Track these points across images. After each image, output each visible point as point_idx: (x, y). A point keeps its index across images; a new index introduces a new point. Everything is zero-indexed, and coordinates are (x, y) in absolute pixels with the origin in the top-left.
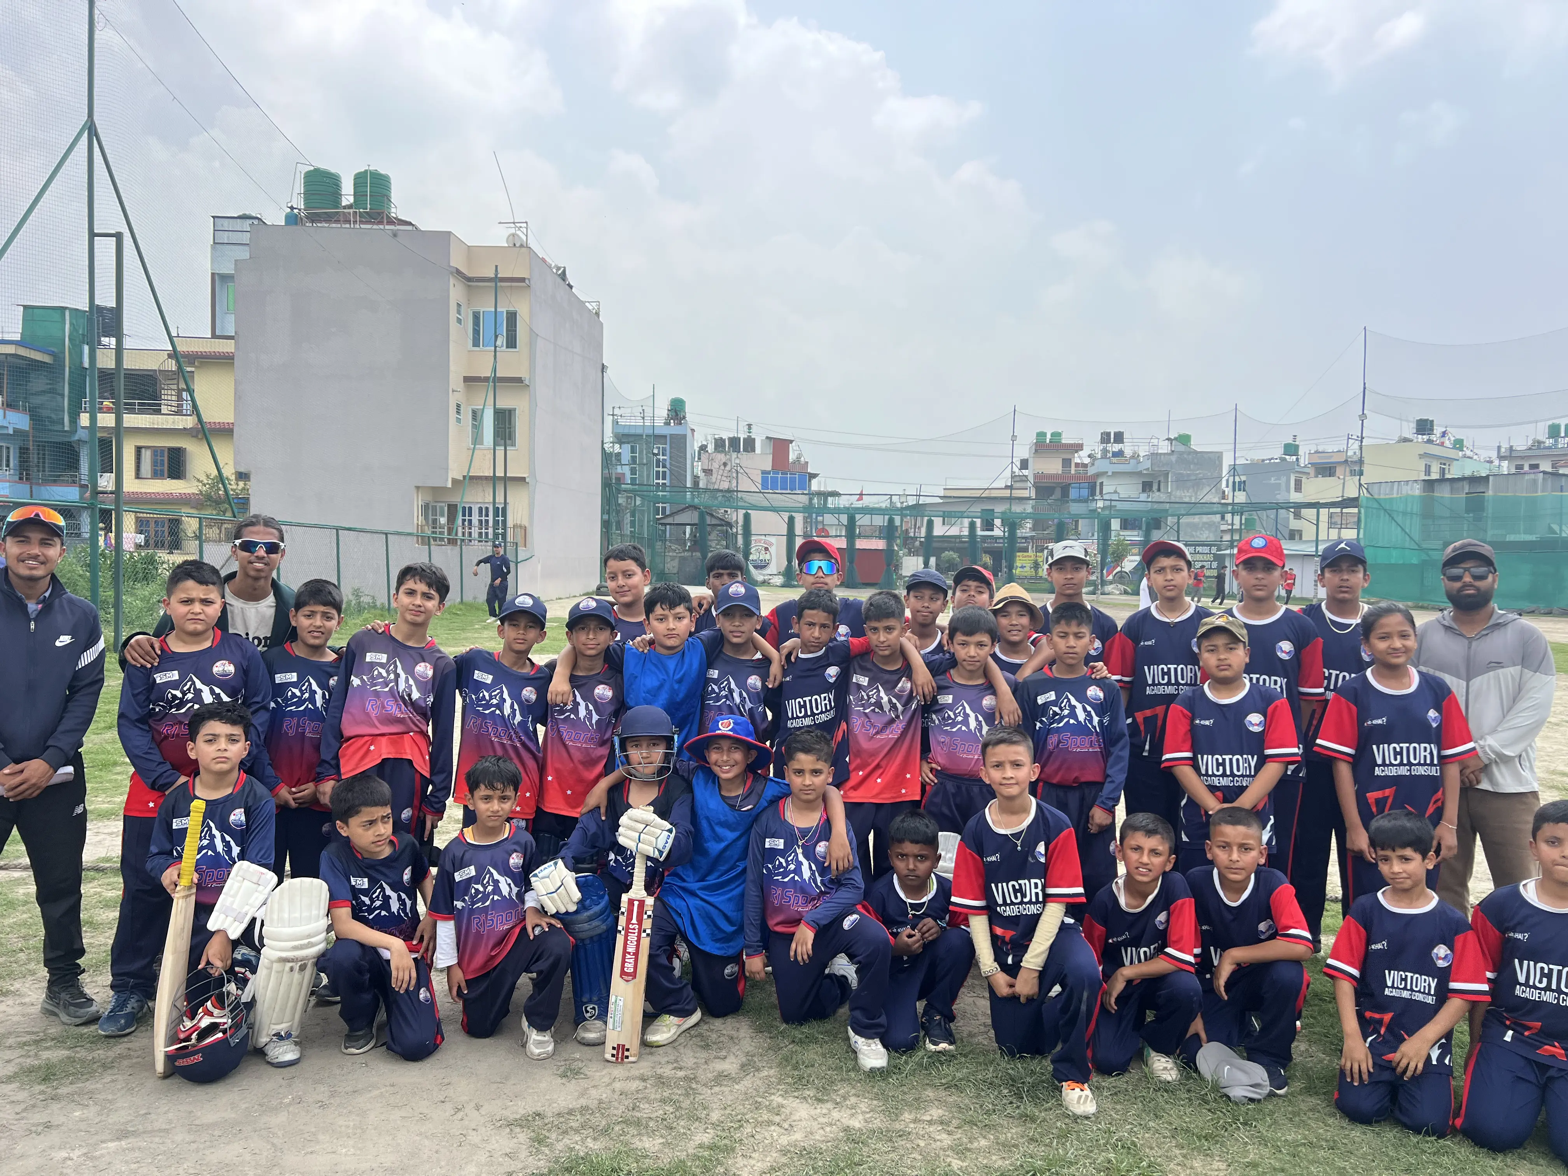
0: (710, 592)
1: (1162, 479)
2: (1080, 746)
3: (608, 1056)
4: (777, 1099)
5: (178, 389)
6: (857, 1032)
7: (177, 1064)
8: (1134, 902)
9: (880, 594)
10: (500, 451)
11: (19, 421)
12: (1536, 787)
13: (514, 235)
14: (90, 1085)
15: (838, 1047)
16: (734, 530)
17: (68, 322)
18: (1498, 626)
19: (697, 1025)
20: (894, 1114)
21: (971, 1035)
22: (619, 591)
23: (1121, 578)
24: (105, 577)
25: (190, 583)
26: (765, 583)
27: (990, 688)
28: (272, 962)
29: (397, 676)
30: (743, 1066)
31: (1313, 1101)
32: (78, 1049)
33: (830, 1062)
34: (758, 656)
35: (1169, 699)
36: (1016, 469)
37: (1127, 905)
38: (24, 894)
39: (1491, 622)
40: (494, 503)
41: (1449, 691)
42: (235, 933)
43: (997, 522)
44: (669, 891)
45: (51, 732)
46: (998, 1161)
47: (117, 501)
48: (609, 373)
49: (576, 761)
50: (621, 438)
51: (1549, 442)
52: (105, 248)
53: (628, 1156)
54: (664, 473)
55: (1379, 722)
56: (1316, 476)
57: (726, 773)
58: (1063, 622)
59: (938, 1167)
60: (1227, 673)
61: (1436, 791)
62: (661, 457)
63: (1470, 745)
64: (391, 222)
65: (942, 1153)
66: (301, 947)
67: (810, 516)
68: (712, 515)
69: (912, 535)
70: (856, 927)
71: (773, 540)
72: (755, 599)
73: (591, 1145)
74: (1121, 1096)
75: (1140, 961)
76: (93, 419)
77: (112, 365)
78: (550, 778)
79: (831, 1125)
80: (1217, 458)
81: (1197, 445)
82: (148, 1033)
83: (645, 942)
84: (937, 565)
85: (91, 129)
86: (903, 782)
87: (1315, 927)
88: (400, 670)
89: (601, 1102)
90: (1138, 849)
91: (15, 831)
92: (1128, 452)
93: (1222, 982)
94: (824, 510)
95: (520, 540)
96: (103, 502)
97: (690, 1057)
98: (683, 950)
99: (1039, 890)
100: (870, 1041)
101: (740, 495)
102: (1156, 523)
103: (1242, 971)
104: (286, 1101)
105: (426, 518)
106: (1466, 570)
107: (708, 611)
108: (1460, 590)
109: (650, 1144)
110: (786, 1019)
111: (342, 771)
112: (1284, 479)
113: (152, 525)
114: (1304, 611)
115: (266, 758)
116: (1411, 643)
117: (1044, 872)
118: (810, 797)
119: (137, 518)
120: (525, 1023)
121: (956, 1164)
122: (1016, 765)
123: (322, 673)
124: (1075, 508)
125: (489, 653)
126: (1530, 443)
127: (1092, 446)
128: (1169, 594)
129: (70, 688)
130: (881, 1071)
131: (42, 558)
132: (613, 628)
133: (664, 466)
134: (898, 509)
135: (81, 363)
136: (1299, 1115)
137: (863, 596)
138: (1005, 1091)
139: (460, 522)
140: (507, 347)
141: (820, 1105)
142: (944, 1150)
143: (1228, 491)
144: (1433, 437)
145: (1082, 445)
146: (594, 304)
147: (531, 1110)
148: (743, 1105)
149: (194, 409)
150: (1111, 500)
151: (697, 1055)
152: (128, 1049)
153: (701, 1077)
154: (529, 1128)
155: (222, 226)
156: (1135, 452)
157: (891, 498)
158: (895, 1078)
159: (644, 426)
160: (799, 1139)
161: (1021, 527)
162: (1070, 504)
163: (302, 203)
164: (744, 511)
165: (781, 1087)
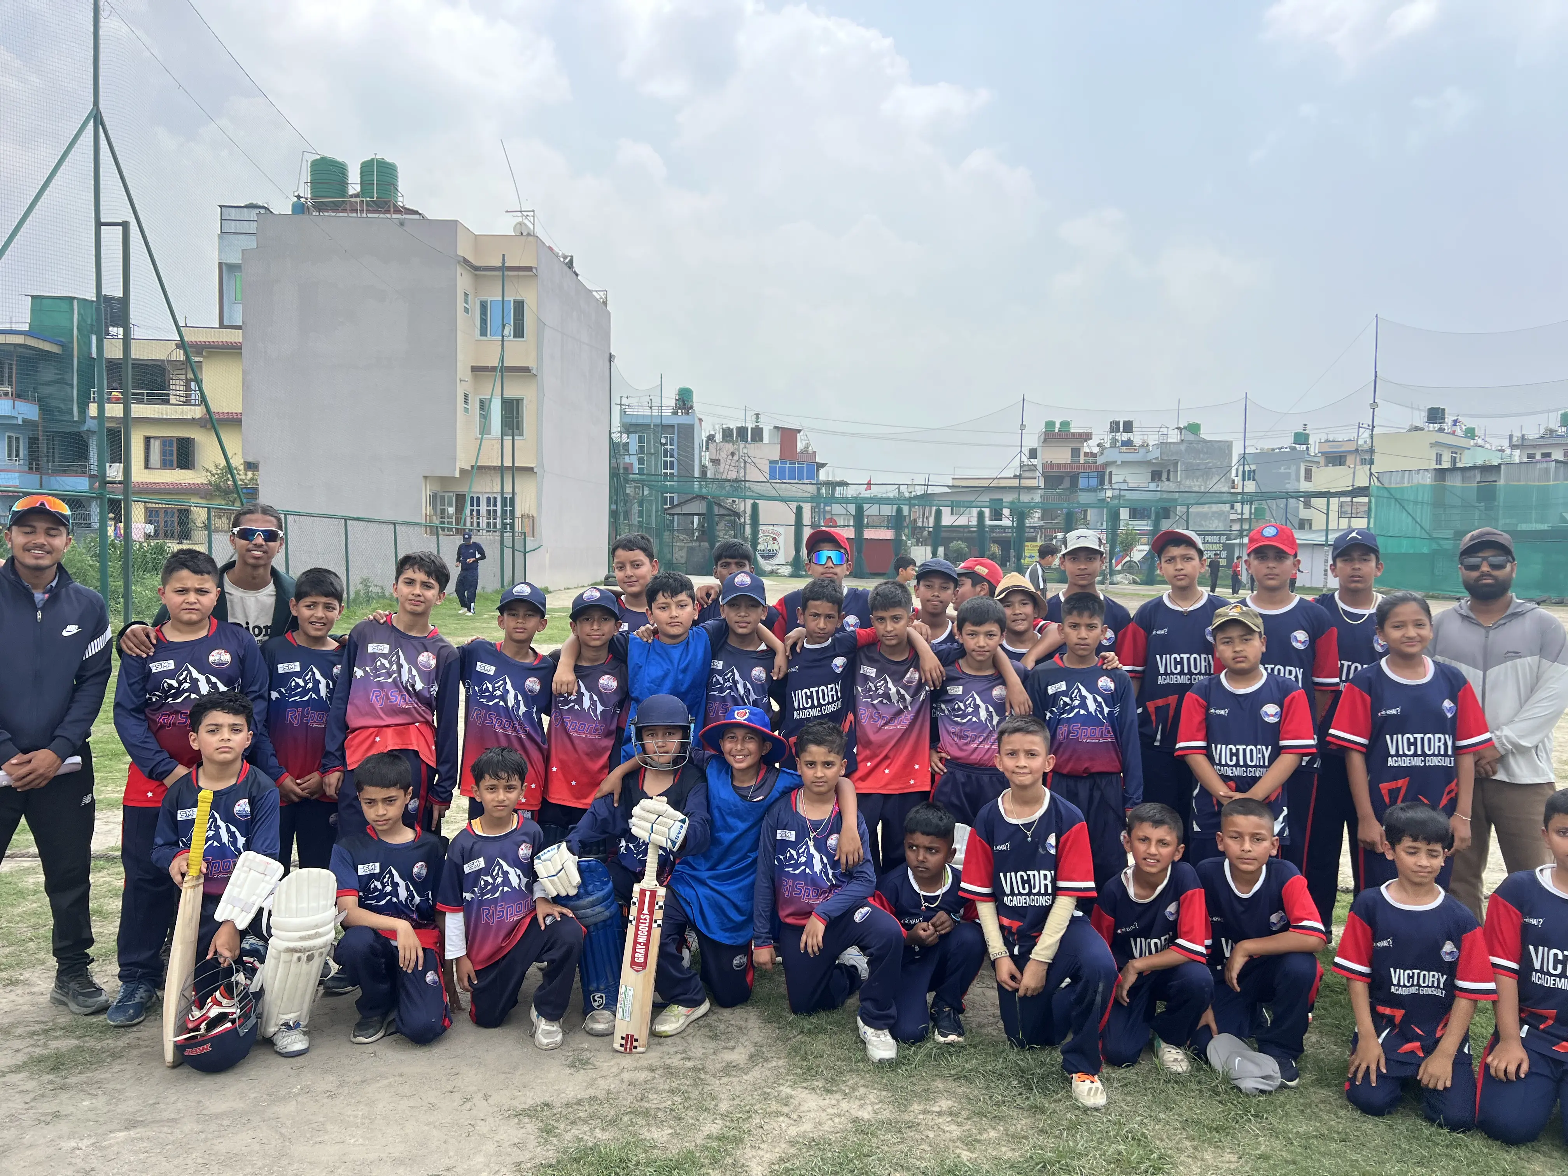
0: (718, 582)
1: (1171, 468)
2: (1089, 736)
3: (617, 1046)
4: (786, 1090)
5: (187, 379)
7: (186, 1053)
8: (1142, 892)
9: (886, 583)
10: (508, 440)
11: (28, 411)
12: (1552, 778)
13: (520, 224)
14: (100, 1075)
15: (847, 1037)
16: (742, 520)
17: (76, 312)
18: (1516, 615)
19: (705, 1015)
20: (902, 1105)
21: (980, 1026)
22: (628, 581)
23: (1130, 567)
24: (114, 566)
25: (185, 573)
26: (773, 573)
27: (1000, 678)
28: (280, 952)
29: (400, 666)
30: (751, 1056)
31: (1324, 1093)
32: (87, 1038)
33: (839, 1052)
34: (763, 647)
35: (1183, 689)
36: (1024, 459)
37: (1136, 895)
38: (34, 884)
39: (1509, 612)
40: (502, 493)
41: (1465, 681)
42: (242, 923)
43: (1006, 512)
44: (680, 879)
45: (58, 722)
46: (1007, 1153)
47: (126, 492)
48: (616, 363)
49: (580, 752)
50: (629, 428)
51: (1561, 431)
52: (112, 237)
53: (636, 1147)
54: (672, 463)
55: (1393, 712)
56: (1327, 465)
57: (740, 763)
58: (1075, 613)
59: (947, 1158)
60: (1243, 665)
61: (1450, 782)
62: (669, 447)
63: (1487, 736)
64: (397, 211)
65: (951, 1144)
66: (310, 938)
67: (818, 506)
68: (720, 505)
69: (920, 524)
70: (868, 920)
71: (781, 530)
72: (761, 589)
73: (599, 1136)
74: (1132, 1087)
75: (1150, 953)
76: (101, 410)
77: (119, 355)
78: (554, 769)
79: (840, 1116)
80: (1225, 448)
81: (1206, 434)
82: (157, 1023)
83: (656, 933)
84: (945, 555)
85: (97, 118)
86: (912, 773)
87: (1327, 920)
88: (402, 661)
89: (609, 1092)
90: (1146, 839)
91: (23, 820)
92: (1137, 441)
93: (1235, 974)
94: (832, 499)
95: (528, 530)
96: (113, 493)
97: (698, 1047)
98: (693, 939)
99: (1048, 882)
100: (880, 1032)
101: (747, 484)
102: (1165, 512)
103: (1254, 963)
104: (295, 1090)
105: (434, 508)
106: (1484, 559)
107: (716, 600)
108: (1478, 579)
109: (659, 1134)
110: (796, 1009)
111: (348, 761)
112: (1294, 468)
113: (162, 515)
114: (1317, 601)
115: (269, 748)
116: (1426, 632)
117: (1055, 864)
118: (822, 789)
119: (146, 508)
120: (534, 1013)
121: (965, 1155)
122: (1031, 754)
123: (325, 662)
124: (1084, 498)
125: (490, 644)
126: (1542, 431)
127: (1101, 435)
128: (1180, 583)
129: (78, 677)
130: (890, 1062)
131: (47, 548)
132: (617, 619)
133: (672, 456)
134: (906, 499)
135: (89, 353)
136: (1311, 1108)
137: (869, 585)
138: (1015, 1083)
139: (468, 512)
140: (515, 336)
141: (829, 1096)
142: (954, 1142)
143: (1238, 480)
144: (1444, 426)
145: (1091, 434)
146: (601, 293)
147: (540, 1100)
148: (752, 1095)
149: (202, 399)
150: (1120, 489)
151: (705, 1045)
152: (138, 1038)
153: (710, 1068)
154: (537, 1118)
155: (229, 215)
156: (1144, 442)
157: (899, 488)
158: (904, 1069)
159: (652, 415)
160: (808, 1130)
161: (1030, 516)
162: (1079, 493)
163: (309, 191)
164: (752, 501)
165: (790, 1078)
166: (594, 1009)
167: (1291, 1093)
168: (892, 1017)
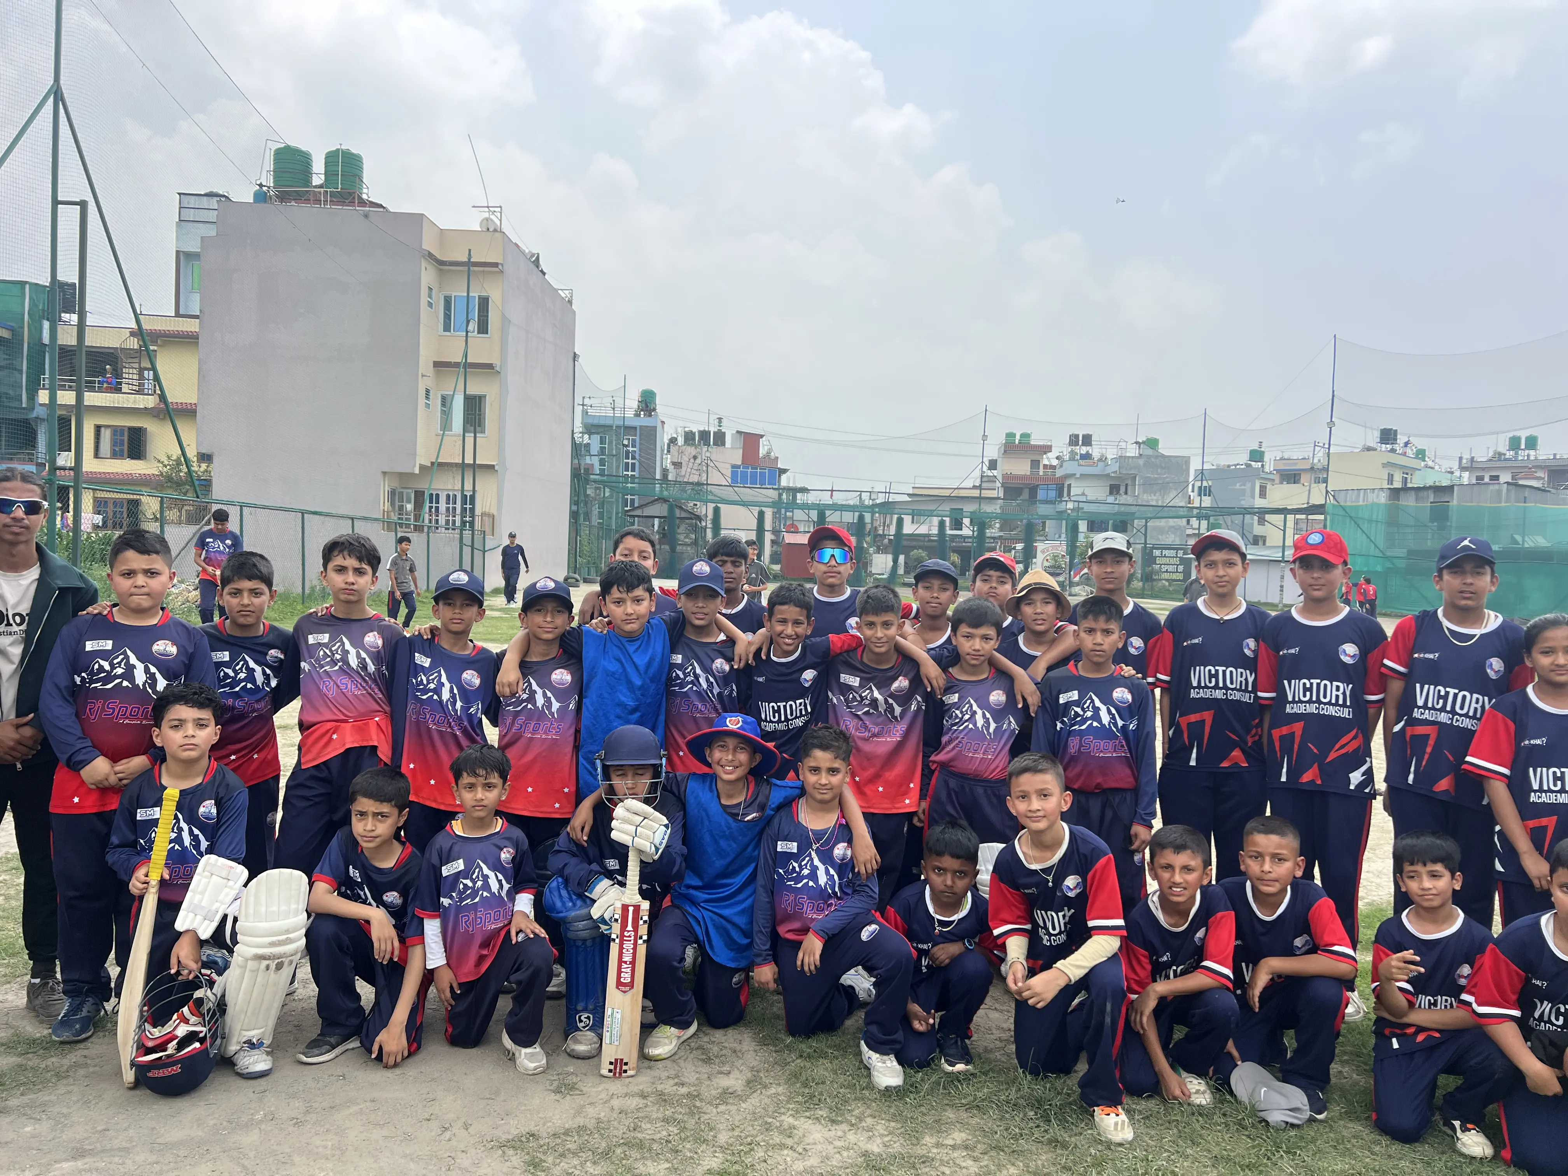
1: (1129, 482)
3: (605, 1072)
4: (788, 1120)
5: (140, 368)
6: (871, 1048)
7: (150, 1076)
10: (469, 437)
13: (487, 219)
15: (850, 1062)
16: (704, 524)
17: (27, 296)
20: (914, 1137)
21: (986, 1050)
28: (246, 960)
30: (748, 1082)
31: (1356, 1127)
32: (30, 1056)
33: (842, 1079)
36: (985, 469)
40: (463, 490)
43: (966, 521)
47: (76, 479)
48: (581, 360)
50: (590, 429)
51: (1510, 454)
52: (69, 217)
54: (633, 465)
56: (1281, 483)
62: (631, 449)
64: (362, 203)
66: (279, 944)
67: (779, 512)
68: (681, 508)
69: (881, 532)
73: (592, 1170)
74: (1153, 1119)
76: (53, 397)
77: (74, 342)
79: (848, 1149)
80: (1182, 463)
81: (1165, 449)
85: (57, 94)
89: (599, 1121)
92: (1096, 452)
94: (793, 505)
95: (487, 528)
96: (61, 479)
97: (691, 1072)
100: (885, 1057)
101: (709, 488)
104: (258, 1117)
105: (393, 504)
110: (792, 1031)
112: (1249, 485)
113: (111, 505)
119: (95, 497)
124: (1043, 509)
126: (1491, 454)
127: (1060, 447)
133: (634, 458)
134: (867, 507)
135: (41, 338)
136: (1342, 1142)
138: (1031, 1114)
139: (426, 508)
140: (479, 333)
141: (835, 1127)
143: (1194, 496)
144: (1396, 447)
145: (1050, 447)
146: (567, 292)
147: (524, 1130)
148: (753, 1126)
149: (157, 387)
150: (1079, 502)
151: (699, 1070)
152: (85, 1057)
153: (705, 1094)
154: (523, 1150)
155: (188, 203)
156: (1102, 456)
157: (860, 495)
158: (912, 1098)
159: (614, 417)
160: (816, 1165)
161: (990, 527)
162: (1038, 505)
163: (272, 181)
164: (714, 505)
165: (791, 1106)
166: (578, 1029)
167: (1321, 1128)
168: (899, 1042)
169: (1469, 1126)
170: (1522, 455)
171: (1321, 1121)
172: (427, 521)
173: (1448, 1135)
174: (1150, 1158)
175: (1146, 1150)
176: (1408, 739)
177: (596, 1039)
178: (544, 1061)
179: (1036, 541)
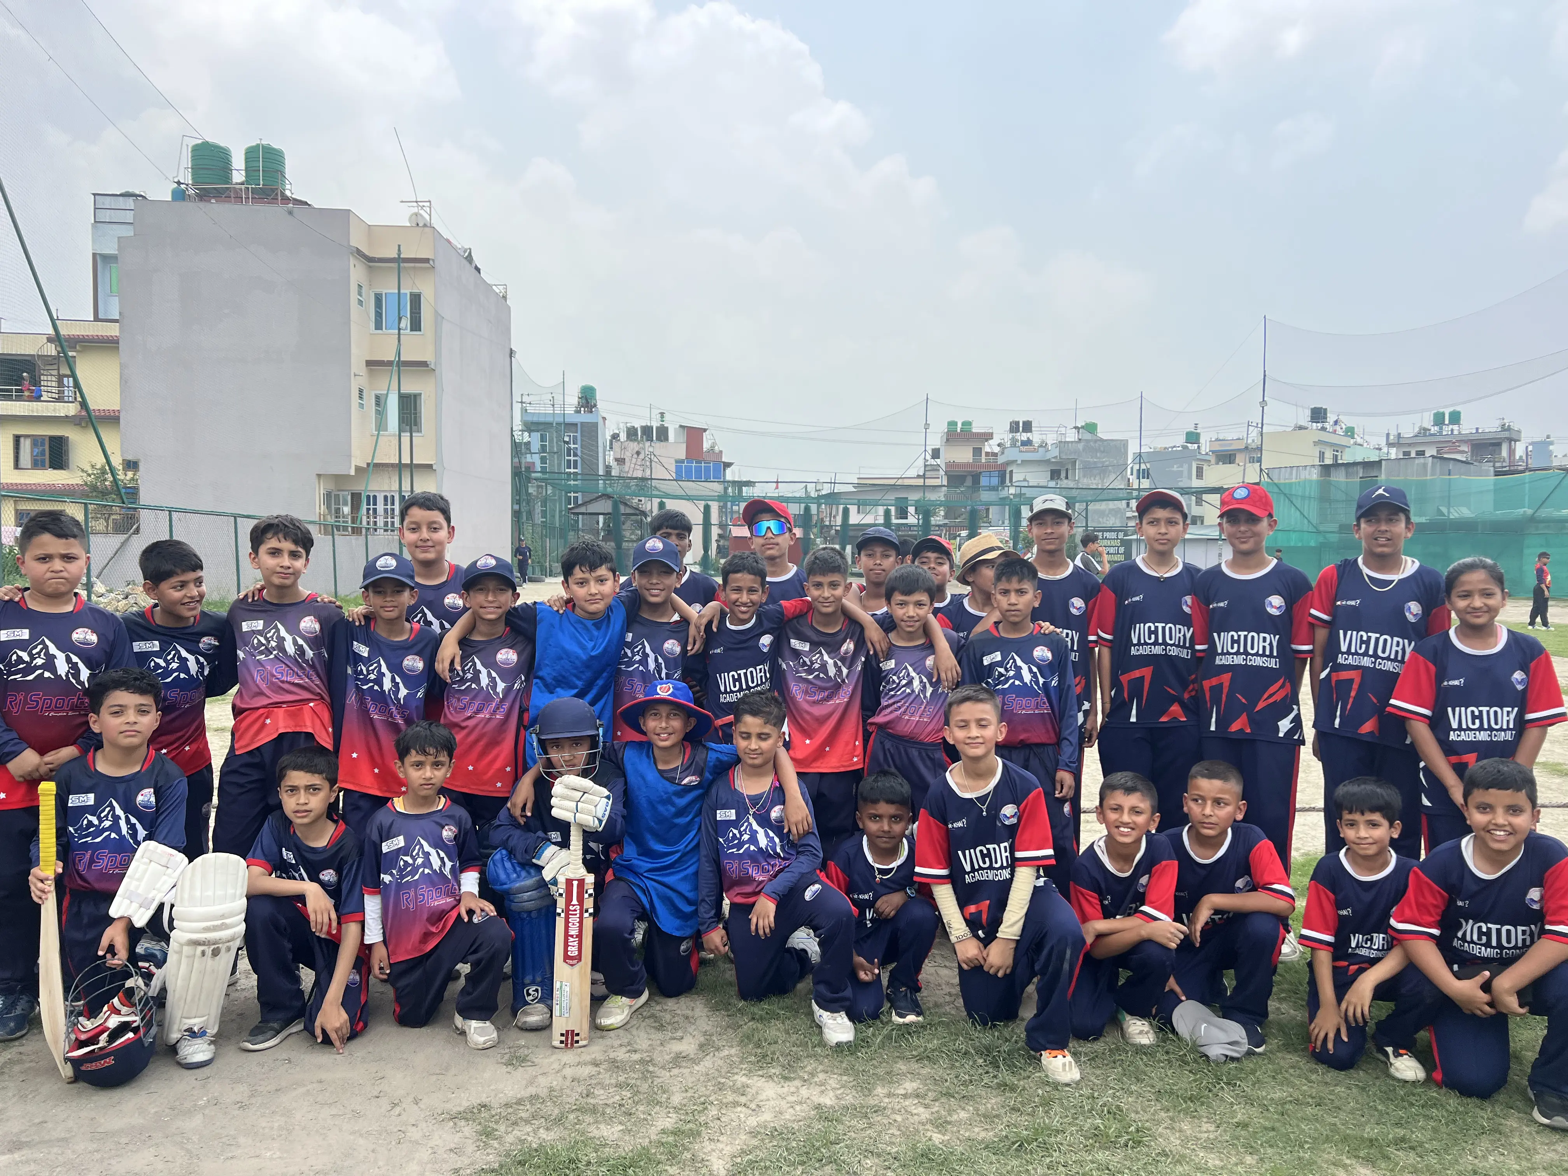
1: (1070, 467)
3: (556, 1043)
4: (741, 1079)
5: (59, 375)
7: (83, 1068)
10: (406, 437)
13: (416, 214)
15: (801, 1022)
20: (866, 1089)
21: (936, 1005)
28: (183, 948)
30: (701, 1046)
31: (1293, 1058)
33: (794, 1038)
36: (928, 457)
43: (911, 509)
46: (980, 1133)
48: (518, 356)
50: (530, 427)
51: (1434, 430)
53: (585, 1146)
54: (575, 462)
56: (1217, 463)
59: (919, 1142)
62: (572, 446)
64: (285, 201)
65: (921, 1128)
66: (216, 929)
67: (725, 506)
68: (626, 504)
69: (827, 523)
73: (544, 1136)
74: (1099, 1061)
79: (801, 1103)
80: (1123, 446)
81: (1102, 434)
89: (551, 1090)
92: (1036, 437)
94: (739, 498)
97: (644, 1039)
101: (654, 483)
104: (201, 1103)
105: (329, 507)
109: (609, 1132)
112: (1186, 466)
119: (16, 510)
121: (937, 1138)
124: (986, 496)
126: (1417, 430)
127: (1002, 435)
133: (575, 455)
134: (813, 497)
136: (1281, 1073)
138: (981, 1061)
139: (364, 511)
140: (412, 330)
141: (788, 1083)
142: (923, 1124)
143: (1133, 479)
144: (1327, 425)
145: (992, 434)
146: (501, 287)
147: (476, 1102)
148: (706, 1086)
149: (78, 394)
150: (1021, 487)
151: (653, 1036)
152: (21, 1053)
153: (658, 1059)
154: (474, 1121)
155: (103, 203)
156: (1043, 442)
157: (806, 487)
158: (864, 1052)
159: (554, 413)
160: (769, 1119)
161: (935, 514)
162: (982, 492)
163: (190, 178)
164: (659, 500)
165: (744, 1067)
169: (1401, 1051)
170: (1446, 430)
171: (1260, 1054)
172: (364, 523)
173: (1382, 1062)
174: (1096, 1095)
175: (1092, 1089)
176: (1333, 685)
177: (546, 1010)
178: (495, 1035)
179: (980, 527)
